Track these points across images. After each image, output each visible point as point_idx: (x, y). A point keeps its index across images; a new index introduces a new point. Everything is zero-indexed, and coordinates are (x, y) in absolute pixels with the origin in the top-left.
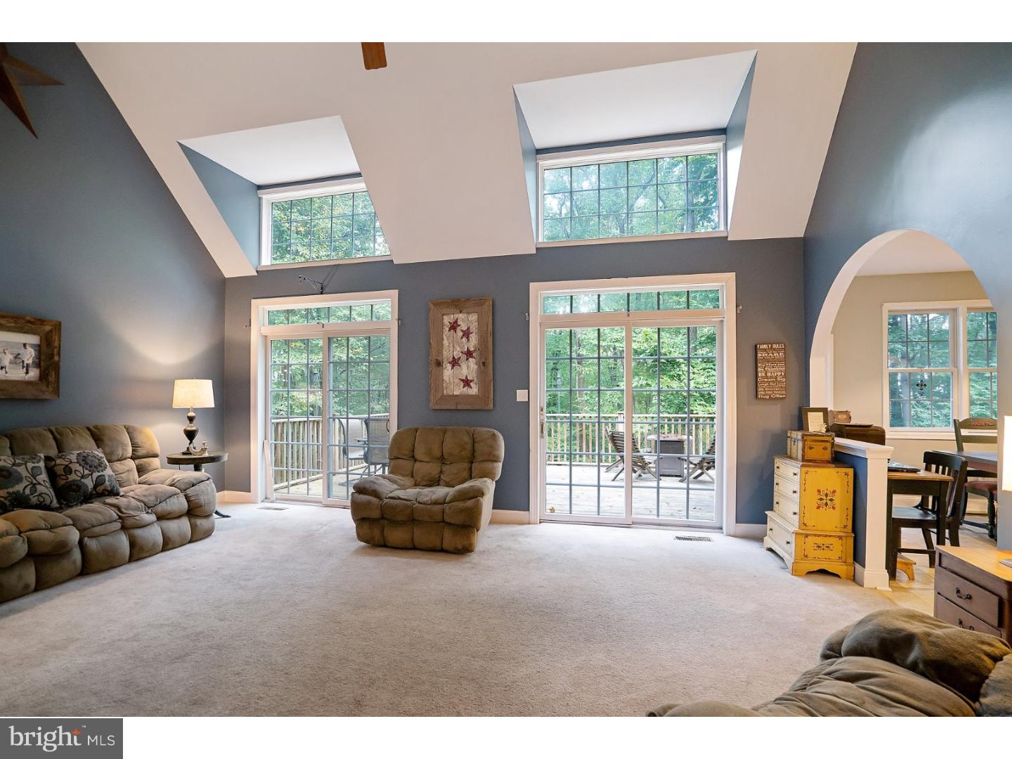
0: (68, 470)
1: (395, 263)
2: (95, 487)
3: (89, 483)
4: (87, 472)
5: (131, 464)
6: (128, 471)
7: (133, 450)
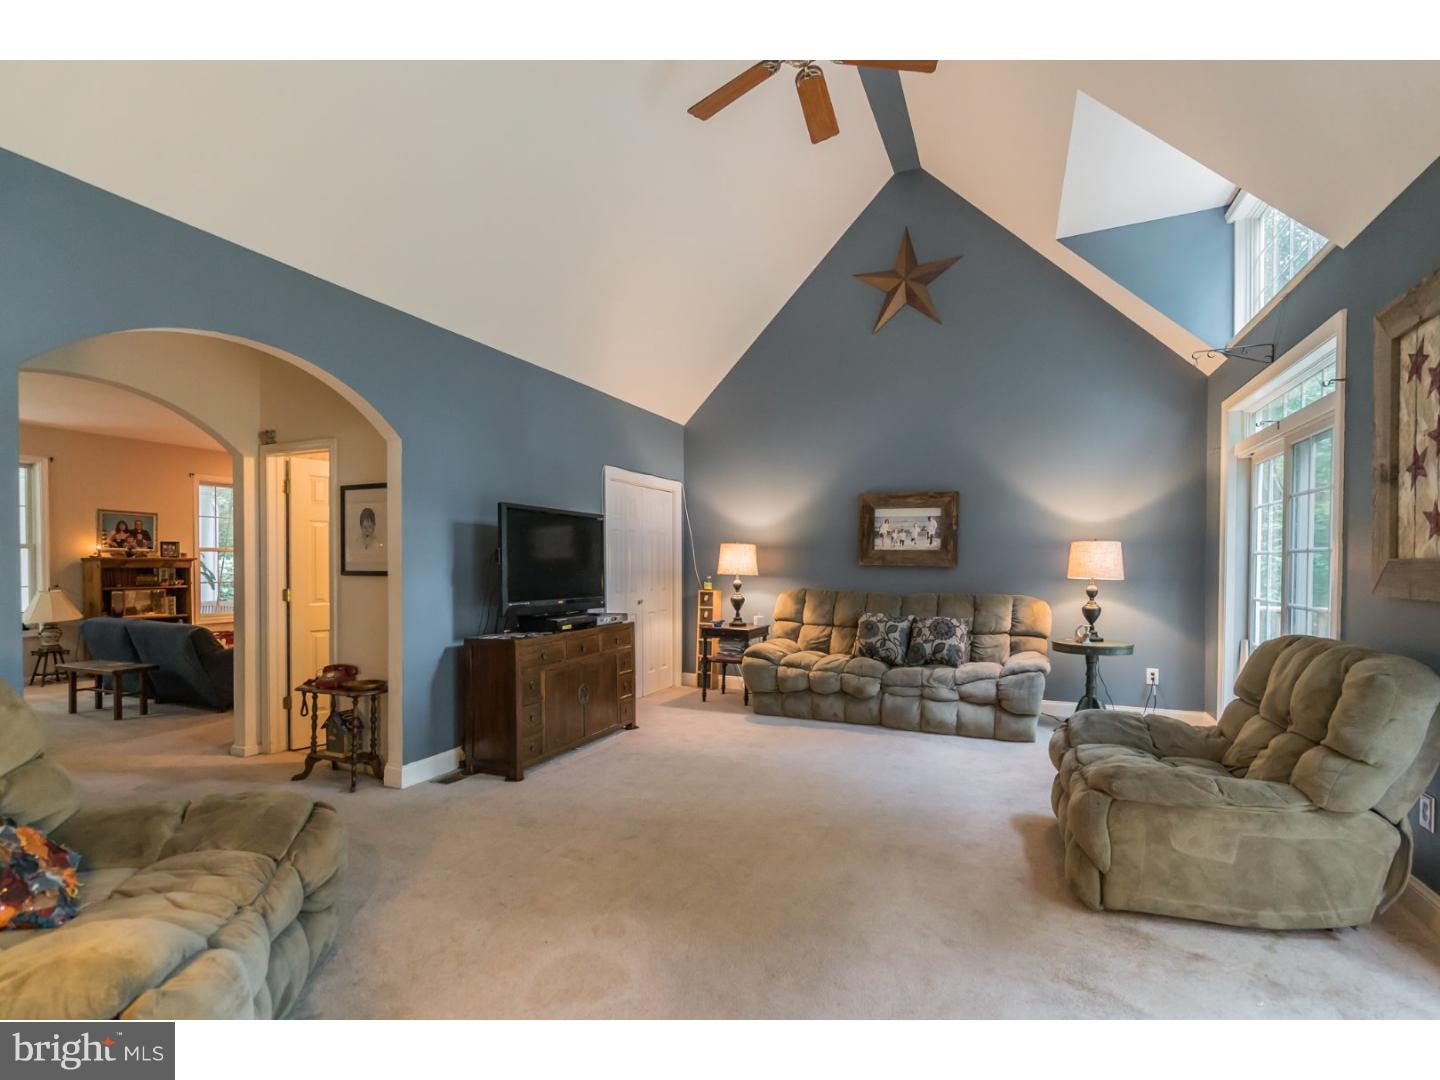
0: (920, 633)
1: (1343, 246)
2: (934, 653)
3: (928, 648)
4: (932, 637)
5: (1006, 640)
6: (996, 646)
7: (1013, 625)
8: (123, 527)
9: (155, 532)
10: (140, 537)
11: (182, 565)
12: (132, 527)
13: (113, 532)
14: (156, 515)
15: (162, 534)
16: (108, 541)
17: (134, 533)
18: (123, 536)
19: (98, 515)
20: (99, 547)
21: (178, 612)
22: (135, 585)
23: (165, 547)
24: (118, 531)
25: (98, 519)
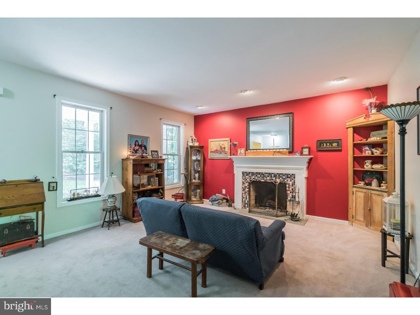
8: (137, 144)
9: (148, 146)
10: (143, 148)
11: (160, 162)
12: (140, 144)
13: (134, 146)
14: (149, 137)
15: (151, 147)
16: (132, 150)
17: (141, 146)
18: (137, 148)
19: (128, 137)
20: (129, 153)
21: (159, 185)
22: (144, 173)
23: (153, 153)
24: (135, 145)
25: (128, 139)
